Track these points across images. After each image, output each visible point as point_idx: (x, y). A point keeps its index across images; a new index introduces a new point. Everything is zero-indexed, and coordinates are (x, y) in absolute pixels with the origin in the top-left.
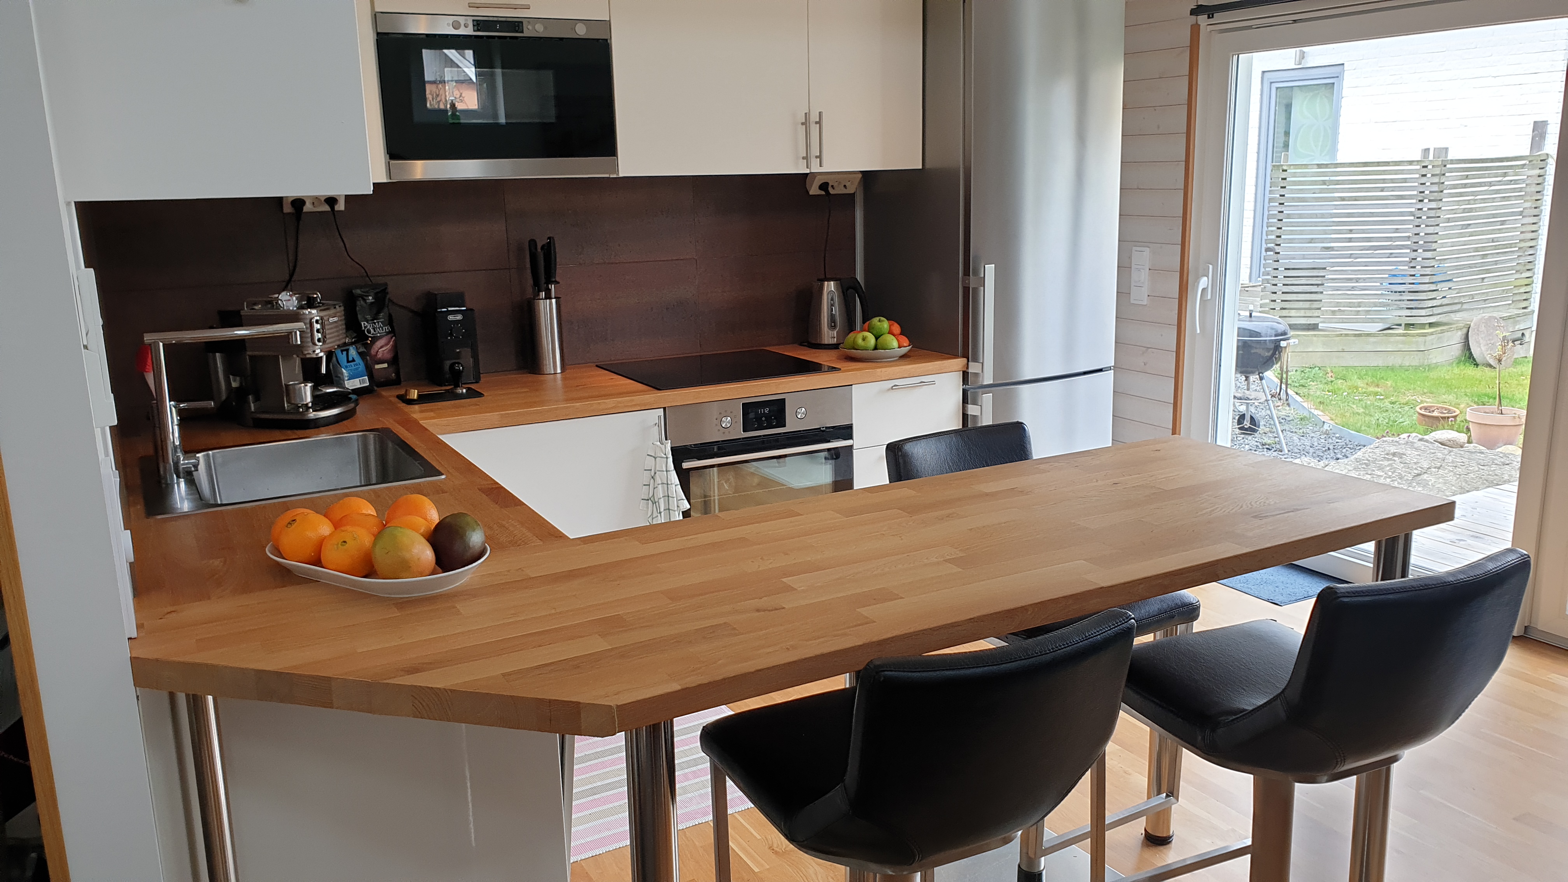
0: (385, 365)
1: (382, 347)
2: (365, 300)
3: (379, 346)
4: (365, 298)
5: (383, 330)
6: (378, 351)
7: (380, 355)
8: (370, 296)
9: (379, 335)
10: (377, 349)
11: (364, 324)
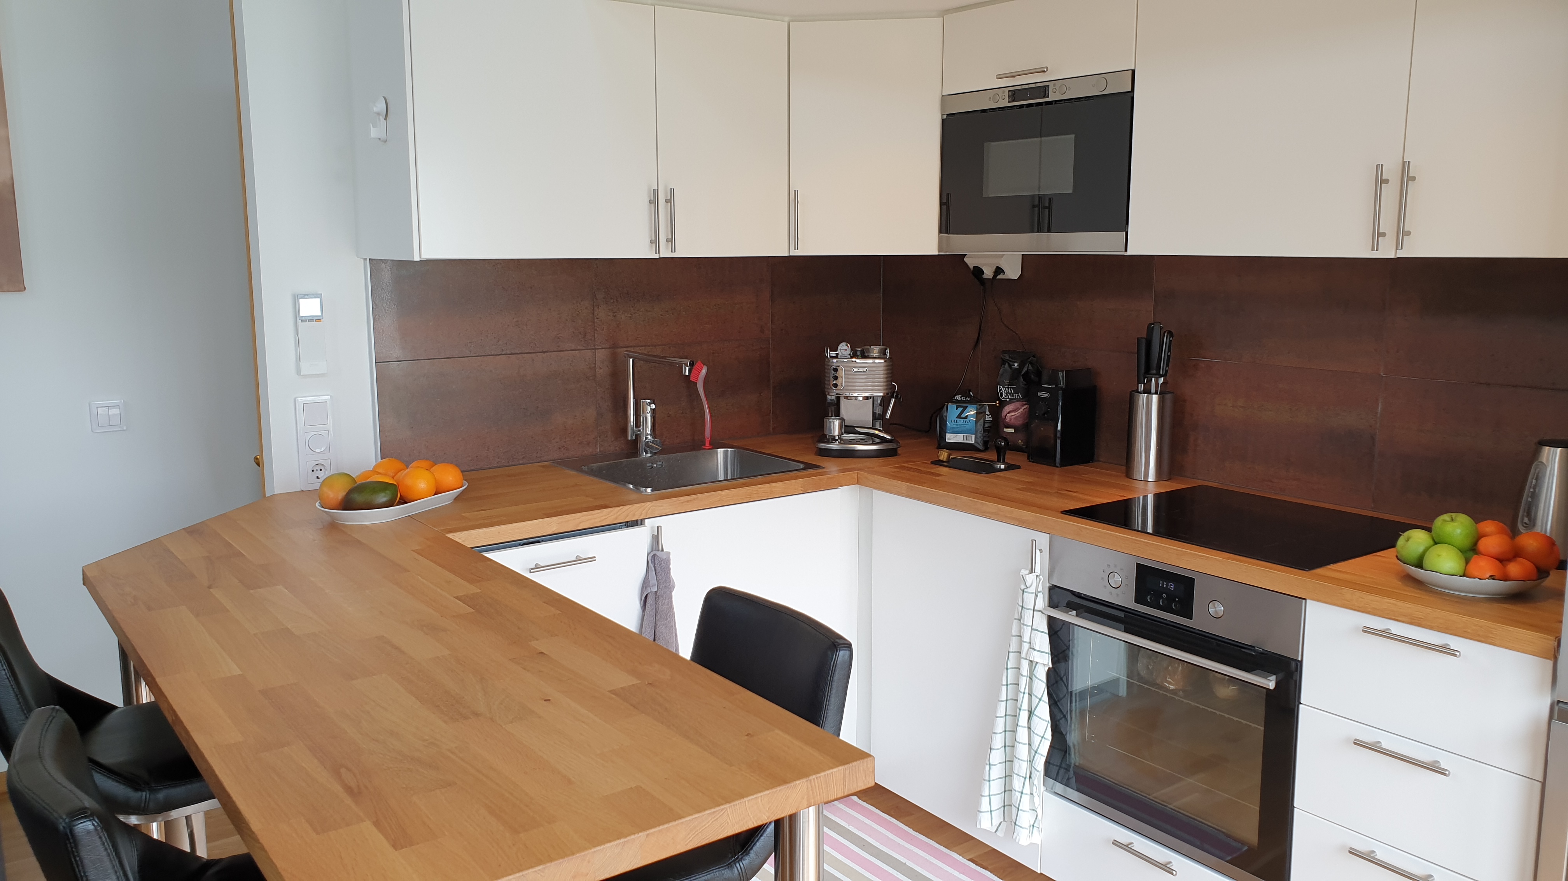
0: (1012, 431)
1: (1009, 413)
2: (1010, 366)
3: (1008, 411)
4: (1011, 363)
5: (1013, 396)
6: (1006, 416)
7: (1008, 420)
8: (1016, 362)
9: (1008, 400)
10: (1005, 413)
11: (1000, 387)
